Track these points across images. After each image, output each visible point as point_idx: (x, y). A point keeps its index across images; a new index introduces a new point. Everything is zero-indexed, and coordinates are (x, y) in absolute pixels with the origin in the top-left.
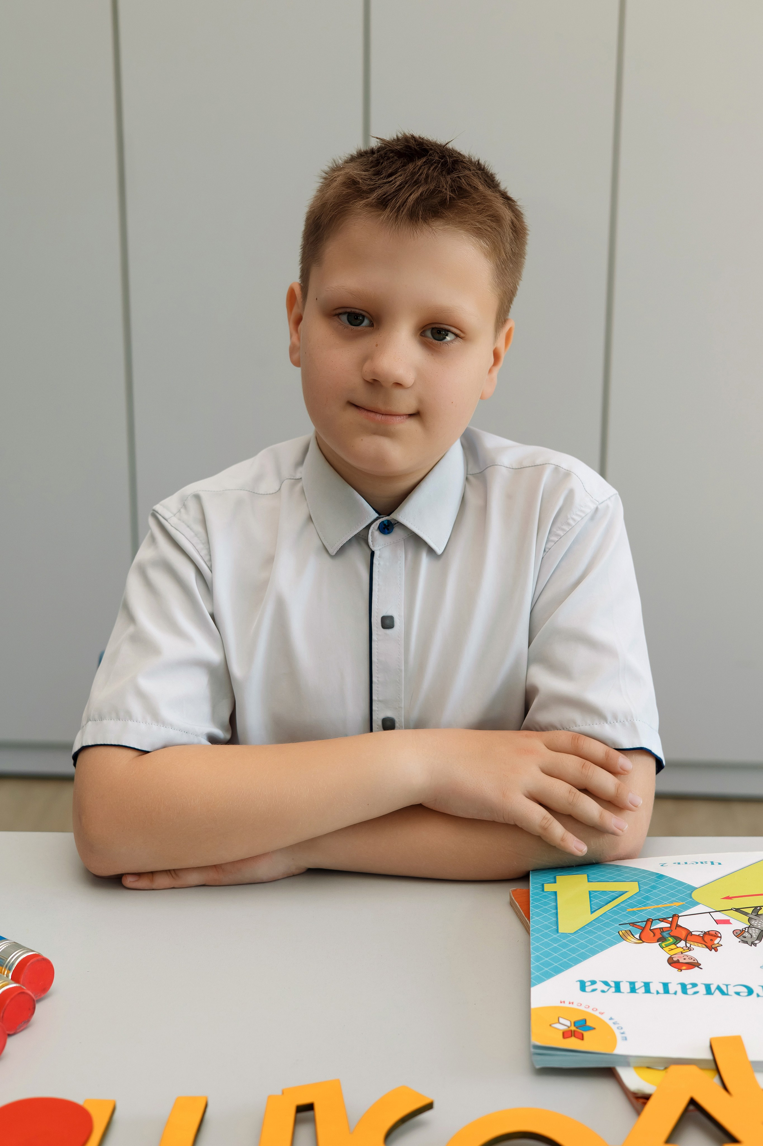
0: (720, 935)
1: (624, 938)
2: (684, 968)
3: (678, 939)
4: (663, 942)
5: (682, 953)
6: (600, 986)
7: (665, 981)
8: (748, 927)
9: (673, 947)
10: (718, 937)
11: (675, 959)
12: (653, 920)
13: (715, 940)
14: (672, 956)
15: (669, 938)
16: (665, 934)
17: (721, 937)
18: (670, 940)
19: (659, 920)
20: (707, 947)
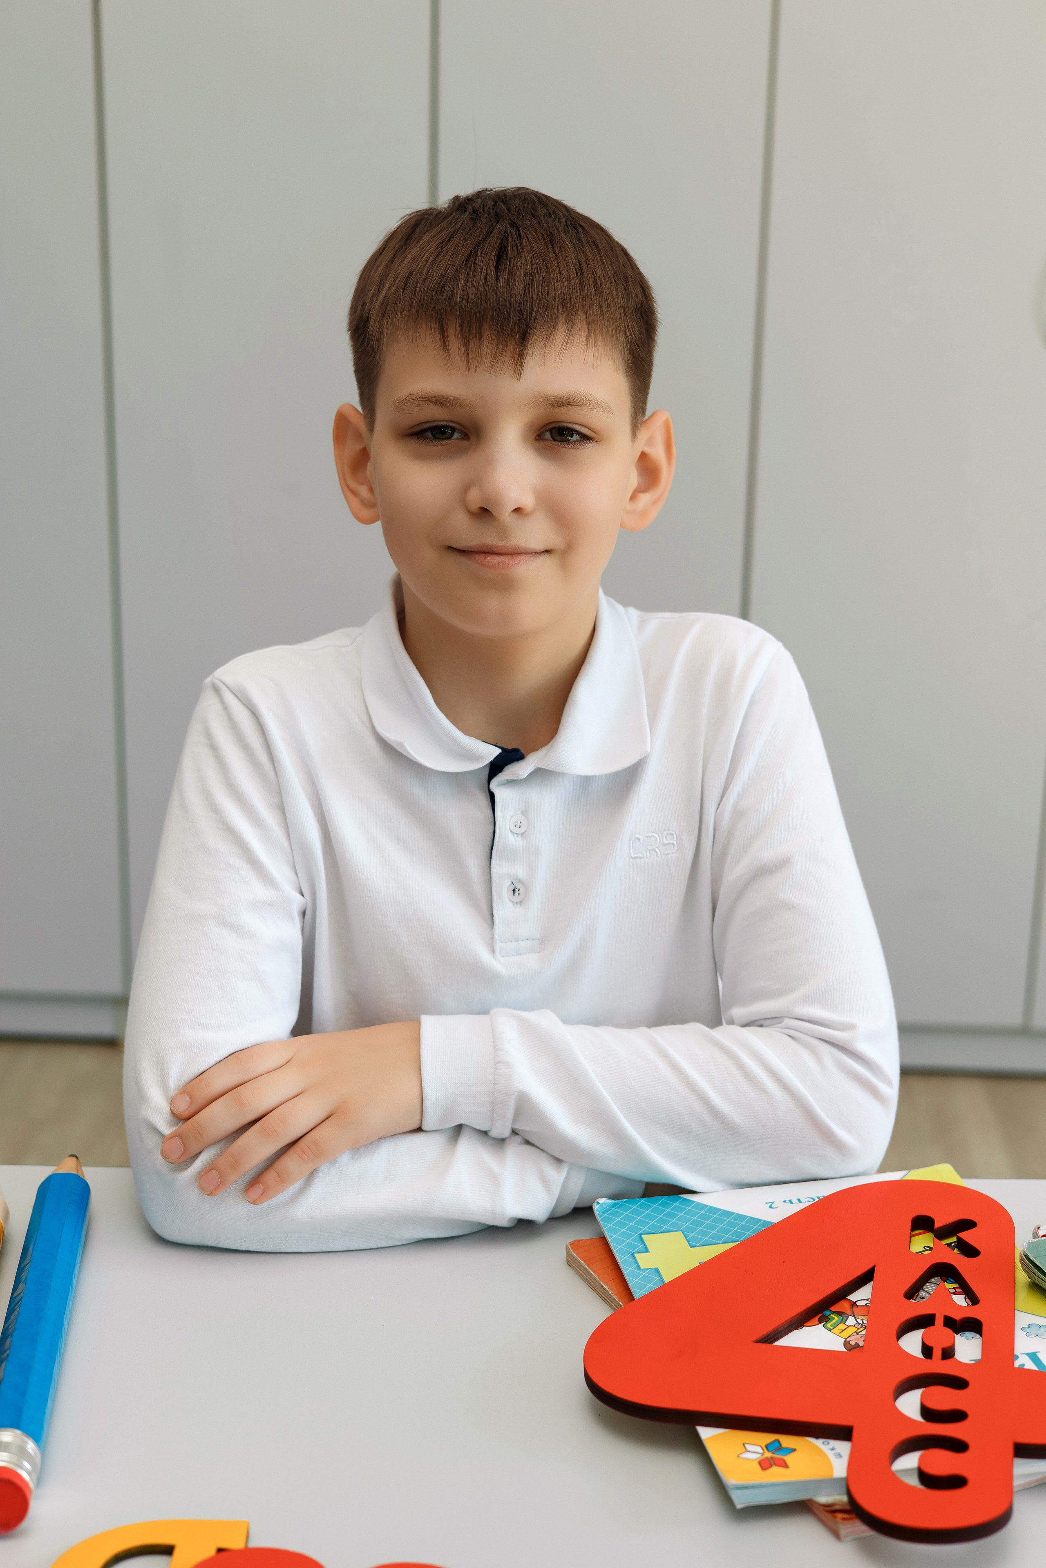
4: (827, 1322)
5: (857, 1334)
11: (853, 1343)
14: (848, 1340)
15: (831, 1315)
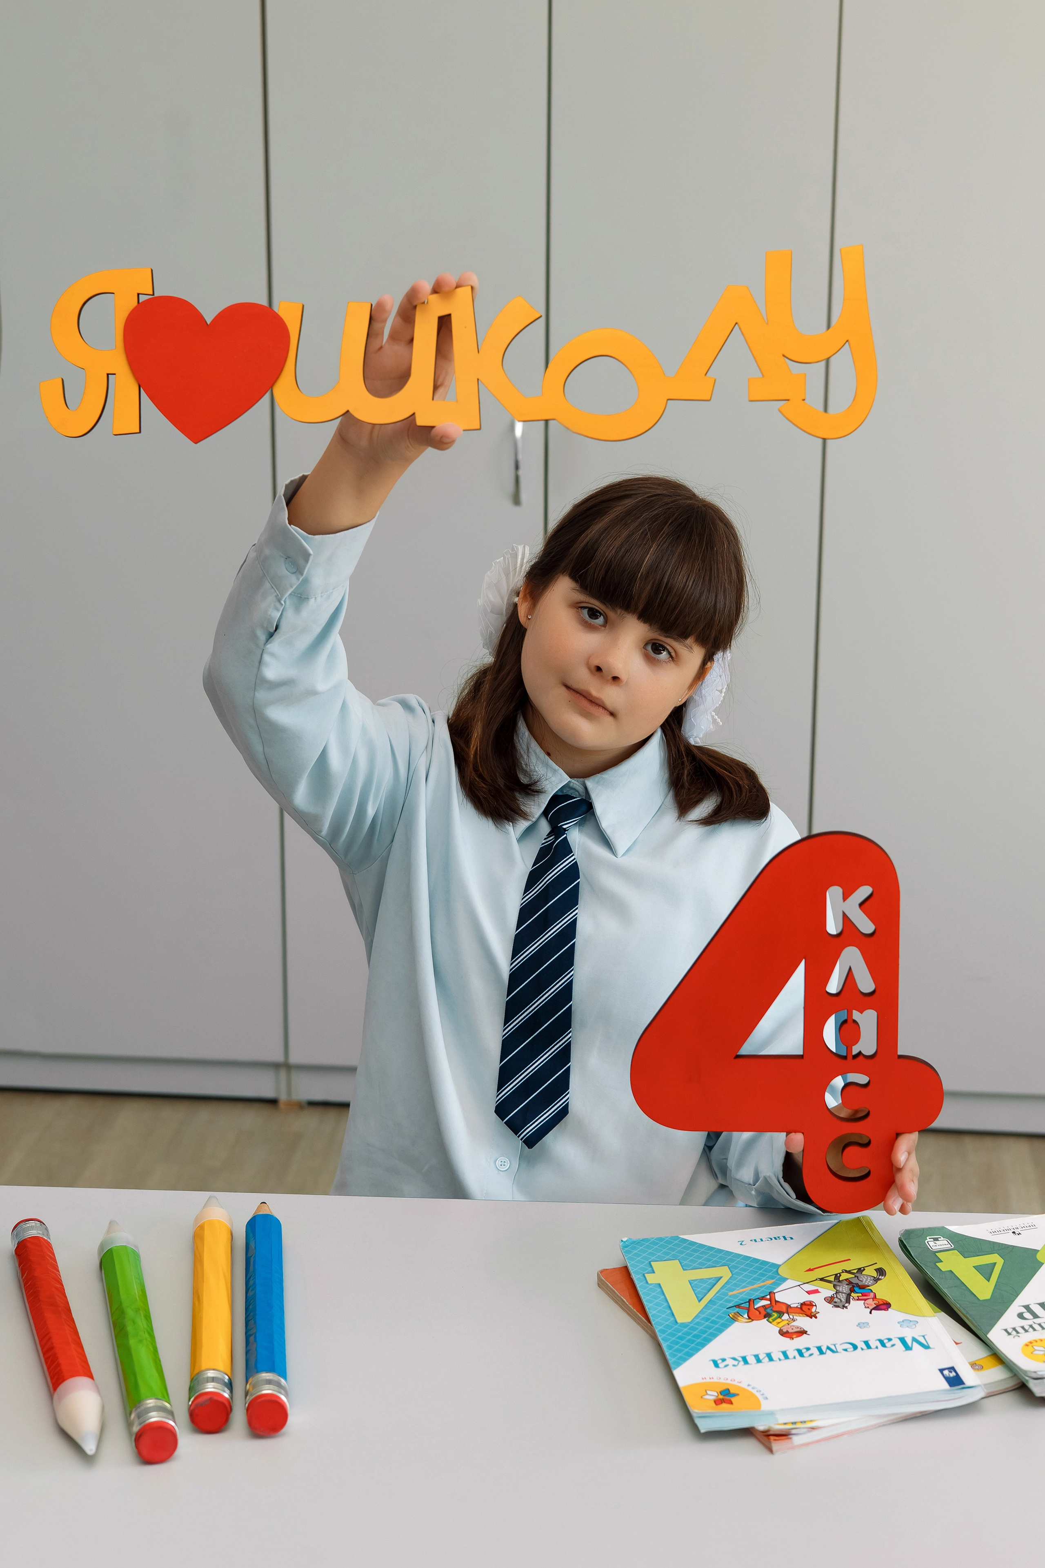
0: (814, 1304)
1: (735, 1319)
2: (794, 1336)
3: (781, 1314)
4: (769, 1317)
5: (788, 1324)
6: (730, 1362)
7: (783, 1350)
8: (836, 1294)
9: (779, 1320)
10: (814, 1306)
11: (785, 1331)
12: (754, 1300)
13: (812, 1309)
14: (782, 1328)
15: (773, 1313)
16: (769, 1310)
17: (816, 1306)
18: (774, 1315)
19: (758, 1299)
20: (808, 1316)
